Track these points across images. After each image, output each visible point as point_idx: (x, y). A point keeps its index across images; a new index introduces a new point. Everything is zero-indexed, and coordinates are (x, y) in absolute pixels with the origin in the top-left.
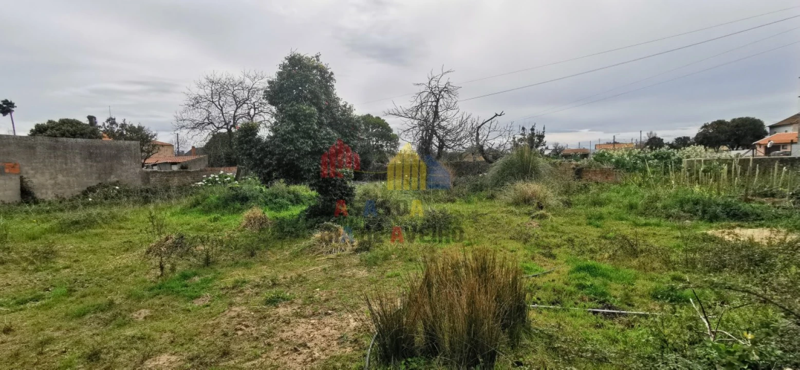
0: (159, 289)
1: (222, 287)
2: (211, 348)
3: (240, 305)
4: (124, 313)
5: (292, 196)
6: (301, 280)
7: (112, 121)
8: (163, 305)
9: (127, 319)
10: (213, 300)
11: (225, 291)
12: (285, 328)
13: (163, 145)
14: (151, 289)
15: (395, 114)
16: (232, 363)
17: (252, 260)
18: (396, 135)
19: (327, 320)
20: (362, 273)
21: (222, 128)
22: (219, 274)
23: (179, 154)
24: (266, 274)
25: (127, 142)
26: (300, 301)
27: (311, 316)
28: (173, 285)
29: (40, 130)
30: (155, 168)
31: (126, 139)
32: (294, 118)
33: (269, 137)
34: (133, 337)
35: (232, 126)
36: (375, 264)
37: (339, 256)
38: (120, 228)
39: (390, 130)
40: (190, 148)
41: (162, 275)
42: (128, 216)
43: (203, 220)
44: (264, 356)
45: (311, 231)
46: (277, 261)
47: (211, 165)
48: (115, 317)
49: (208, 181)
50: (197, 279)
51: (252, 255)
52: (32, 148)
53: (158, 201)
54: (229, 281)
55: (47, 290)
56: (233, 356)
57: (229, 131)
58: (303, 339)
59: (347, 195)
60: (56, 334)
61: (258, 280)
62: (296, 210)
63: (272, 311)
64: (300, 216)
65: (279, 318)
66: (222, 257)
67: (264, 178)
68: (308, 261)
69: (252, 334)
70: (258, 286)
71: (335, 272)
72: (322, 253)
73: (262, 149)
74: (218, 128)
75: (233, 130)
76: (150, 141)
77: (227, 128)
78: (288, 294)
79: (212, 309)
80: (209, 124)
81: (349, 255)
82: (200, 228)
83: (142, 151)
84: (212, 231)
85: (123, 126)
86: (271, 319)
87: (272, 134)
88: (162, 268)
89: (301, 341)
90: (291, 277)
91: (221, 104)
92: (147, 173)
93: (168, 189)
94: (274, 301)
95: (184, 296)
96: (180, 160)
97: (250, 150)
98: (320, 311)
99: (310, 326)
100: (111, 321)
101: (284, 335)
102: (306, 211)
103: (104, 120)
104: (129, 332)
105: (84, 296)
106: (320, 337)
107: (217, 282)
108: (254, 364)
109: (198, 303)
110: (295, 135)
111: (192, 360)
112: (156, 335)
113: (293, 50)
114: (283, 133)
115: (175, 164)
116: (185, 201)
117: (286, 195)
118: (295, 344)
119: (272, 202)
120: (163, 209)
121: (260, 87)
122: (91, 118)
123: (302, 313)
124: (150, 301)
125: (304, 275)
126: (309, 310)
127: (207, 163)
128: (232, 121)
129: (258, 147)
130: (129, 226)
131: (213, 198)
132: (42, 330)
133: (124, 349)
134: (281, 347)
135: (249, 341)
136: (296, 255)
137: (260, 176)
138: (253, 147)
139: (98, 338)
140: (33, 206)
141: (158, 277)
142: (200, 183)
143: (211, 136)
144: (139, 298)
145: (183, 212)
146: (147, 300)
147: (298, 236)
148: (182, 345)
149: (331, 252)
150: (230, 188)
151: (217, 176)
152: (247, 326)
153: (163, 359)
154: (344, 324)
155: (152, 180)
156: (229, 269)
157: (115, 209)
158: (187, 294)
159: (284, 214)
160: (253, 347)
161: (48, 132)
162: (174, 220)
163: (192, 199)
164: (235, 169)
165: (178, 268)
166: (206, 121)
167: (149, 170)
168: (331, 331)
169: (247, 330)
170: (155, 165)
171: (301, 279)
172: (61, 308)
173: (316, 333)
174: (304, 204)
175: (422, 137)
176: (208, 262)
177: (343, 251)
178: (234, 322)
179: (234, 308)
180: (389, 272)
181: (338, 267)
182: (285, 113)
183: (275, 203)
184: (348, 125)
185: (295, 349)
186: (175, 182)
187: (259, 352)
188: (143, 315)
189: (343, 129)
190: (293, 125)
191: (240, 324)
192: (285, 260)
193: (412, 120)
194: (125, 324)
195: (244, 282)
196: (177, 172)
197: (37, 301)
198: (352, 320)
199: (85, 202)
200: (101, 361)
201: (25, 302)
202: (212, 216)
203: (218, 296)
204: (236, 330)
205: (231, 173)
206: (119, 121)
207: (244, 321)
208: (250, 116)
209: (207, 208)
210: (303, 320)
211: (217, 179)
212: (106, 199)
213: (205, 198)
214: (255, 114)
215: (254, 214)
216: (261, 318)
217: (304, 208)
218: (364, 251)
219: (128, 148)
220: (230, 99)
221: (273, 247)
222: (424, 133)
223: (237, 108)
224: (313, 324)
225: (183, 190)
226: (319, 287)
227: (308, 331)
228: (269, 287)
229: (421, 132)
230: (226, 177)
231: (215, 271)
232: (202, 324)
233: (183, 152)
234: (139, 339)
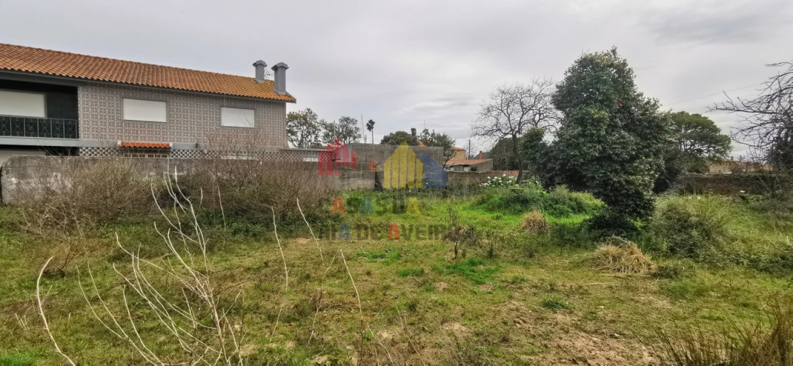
0: (454, 269)
1: (503, 280)
2: (493, 330)
3: (519, 300)
4: (430, 281)
5: (573, 203)
6: (583, 292)
7: (426, 131)
8: (456, 283)
9: (432, 286)
10: (495, 290)
11: (505, 284)
12: (563, 336)
13: (459, 150)
14: (448, 267)
15: (726, 109)
16: (511, 350)
17: (530, 261)
18: (726, 136)
19: (612, 342)
20: (663, 303)
21: (508, 134)
22: (501, 267)
23: (470, 158)
24: (544, 277)
25: (435, 148)
26: (580, 314)
27: (593, 333)
28: (464, 268)
29: (386, 140)
30: (452, 169)
31: (435, 145)
32: (581, 122)
33: (554, 142)
34: (436, 302)
35: (517, 132)
36: (684, 297)
37: (630, 276)
38: (428, 215)
39: (717, 130)
40: (478, 153)
41: (456, 257)
42: (433, 206)
43: (487, 216)
44: (541, 355)
45: (595, 243)
46: (556, 267)
47: (495, 168)
48: (424, 282)
49: (492, 182)
50: (482, 267)
51: (531, 256)
52: (382, 152)
53: (453, 196)
54: (509, 276)
55: (387, 252)
56: (512, 344)
57: (514, 136)
58: (583, 353)
59: (644, 208)
60: (392, 284)
61: (536, 281)
62: (577, 219)
63: (549, 314)
64: (582, 225)
65: (557, 324)
66: (503, 253)
67: (546, 182)
68: (591, 274)
69: (529, 331)
70: (536, 287)
71: (624, 293)
72: (608, 269)
73: (546, 154)
74: (506, 134)
75: (518, 136)
76: (450, 147)
77: (512, 134)
78: (567, 303)
79: (494, 297)
80: (497, 130)
81: (644, 279)
82: (484, 224)
83: (445, 155)
84: (495, 228)
85: (433, 135)
86: (548, 322)
87: (557, 139)
88: (456, 252)
89: (580, 355)
90: (571, 286)
91: (509, 111)
92: (447, 173)
93: (460, 187)
94: (553, 306)
95: (472, 279)
96: (471, 163)
97: (535, 154)
98: (604, 331)
99: (591, 343)
100: (422, 285)
101: (562, 343)
102: (590, 221)
103: (421, 132)
104: (434, 297)
105: (406, 262)
106: (604, 359)
107: (499, 275)
108: (530, 360)
109: (482, 289)
110: (582, 140)
111: (477, 335)
112: (452, 306)
113: (584, 52)
114: (568, 138)
115: (467, 166)
116: (474, 199)
117: (568, 201)
118: (573, 356)
119: (552, 207)
120: (456, 204)
121: (548, 93)
122: (413, 130)
123: (583, 327)
124: (448, 277)
125: (586, 288)
126: (590, 326)
127: (492, 166)
128: (517, 127)
129: (542, 152)
130: (433, 214)
131: (496, 198)
132: (385, 279)
133: (430, 309)
134: (558, 353)
135: (526, 336)
136: (577, 265)
137: (542, 181)
138: (537, 151)
139: (415, 295)
140: (381, 193)
141: (453, 259)
142: (485, 184)
143: (498, 142)
144: (440, 273)
145: (472, 207)
146: (445, 276)
147: (579, 246)
148: (470, 320)
149: (619, 270)
150: (512, 190)
151: (500, 179)
152: (524, 322)
153: (456, 326)
154: (635, 355)
155: (450, 178)
156: (509, 264)
157: (425, 200)
158: (474, 278)
159: (563, 220)
160: (530, 343)
161: (390, 141)
162: (465, 214)
163: (479, 197)
164: (516, 173)
165: (468, 255)
166: (495, 128)
167: (448, 170)
168: (617, 356)
169: (525, 325)
170: (452, 167)
171: (581, 291)
172: (393, 266)
173: (598, 352)
174: (586, 213)
175: (778, 138)
176: (491, 255)
177: (636, 272)
178: (514, 314)
179: (513, 302)
180: (705, 312)
181: (628, 288)
182: (572, 117)
183: (555, 209)
184: (650, 125)
185: (574, 360)
186: (467, 181)
187: (536, 350)
188: (442, 287)
189: (642, 131)
190: (580, 129)
191: (518, 318)
192: (565, 268)
193: (760, 115)
194: (431, 290)
195: (523, 280)
196: (468, 173)
197: (382, 258)
198: (646, 354)
199: (407, 192)
200: (417, 314)
201: (376, 257)
202: (495, 214)
203: (499, 287)
204: (515, 322)
205: (513, 176)
206: (430, 132)
207: (522, 316)
208: (535, 121)
209: (490, 207)
210: (583, 334)
211: (500, 181)
212: (419, 192)
213: (490, 197)
214: (540, 119)
215: (534, 217)
216: (538, 319)
217: (588, 217)
218: (667, 277)
219: (435, 152)
220: (518, 106)
221: (551, 252)
222: (783, 132)
223: (523, 115)
224: (595, 342)
225: (473, 189)
226: (604, 305)
227: (590, 348)
228: (547, 291)
229: (776, 131)
230: (508, 180)
231: (497, 264)
232: (486, 308)
233: (473, 156)
234: (440, 304)
